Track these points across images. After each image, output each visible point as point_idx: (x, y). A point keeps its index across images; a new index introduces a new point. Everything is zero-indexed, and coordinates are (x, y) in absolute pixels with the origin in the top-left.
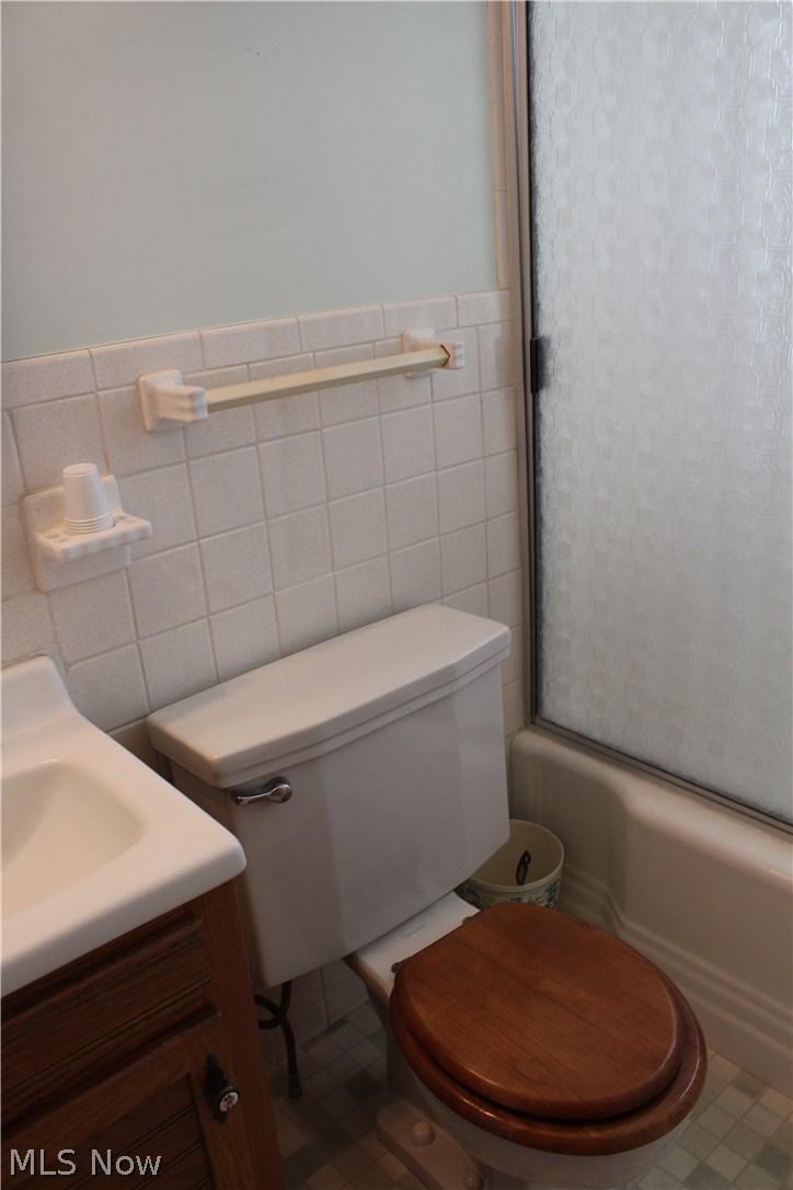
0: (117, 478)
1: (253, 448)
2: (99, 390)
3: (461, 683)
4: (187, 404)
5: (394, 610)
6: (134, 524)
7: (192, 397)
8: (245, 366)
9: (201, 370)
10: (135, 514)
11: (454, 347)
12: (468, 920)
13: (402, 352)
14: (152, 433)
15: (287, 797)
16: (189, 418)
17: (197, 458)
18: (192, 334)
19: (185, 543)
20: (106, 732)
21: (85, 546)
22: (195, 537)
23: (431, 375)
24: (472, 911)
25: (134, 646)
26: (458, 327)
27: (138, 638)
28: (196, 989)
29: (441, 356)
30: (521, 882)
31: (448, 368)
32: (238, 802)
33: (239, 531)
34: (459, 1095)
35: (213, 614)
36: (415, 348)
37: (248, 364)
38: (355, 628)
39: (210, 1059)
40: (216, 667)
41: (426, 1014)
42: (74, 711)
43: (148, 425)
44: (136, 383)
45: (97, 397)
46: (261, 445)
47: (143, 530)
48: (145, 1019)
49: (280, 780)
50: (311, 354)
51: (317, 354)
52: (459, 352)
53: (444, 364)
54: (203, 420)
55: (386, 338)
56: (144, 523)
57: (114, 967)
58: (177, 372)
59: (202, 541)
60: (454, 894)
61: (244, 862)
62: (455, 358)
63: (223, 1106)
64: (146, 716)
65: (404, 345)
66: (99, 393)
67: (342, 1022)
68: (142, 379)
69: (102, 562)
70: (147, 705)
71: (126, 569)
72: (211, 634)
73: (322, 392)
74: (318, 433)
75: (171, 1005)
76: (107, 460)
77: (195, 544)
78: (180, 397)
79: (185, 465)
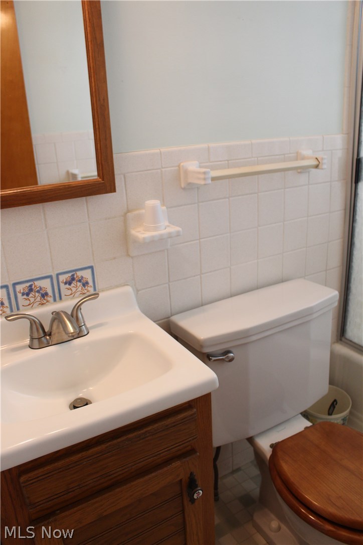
0: (167, 208)
1: (227, 200)
2: (163, 168)
3: (315, 316)
4: (202, 176)
5: (283, 281)
6: (174, 229)
7: (205, 173)
8: (227, 162)
9: (207, 162)
10: (173, 225)
11: (322, 159)
12: (306, 428)
13: (297, 160)
14: (184, 189)
15: (231, 360)
16: (202, 182)
17: (202, 202)
18: (205, 146)
19: (194, 240)
20: (154, 322)
21: (153, 237)
22: (198, 238)
23: (309, 172)
24: (309, 424)
25: (167, 285)
26: (323, 150)
27: (169, 281)
28: (190, 441)
29: (316, 163)
30: (330, 414)
31: (319, 169)
32: (210, 359)
33: (218, 237)
34: (300, 508)
35: (203, 274)
36: (303, 158)
37: (228, 161)
38: (265, 287)
39: (191, 474)
40: (202, 298)
41: (287, 468)
42: (139, 311)
43: (183, 186)
44: (179, 166)
45: (162, 171)
46: (231, 199)
47: (178, 232)
48: (166, 451)
49: (229, 352)
50: (256, 159)
51: (259, 158)
52: (325, 161)
53: (317, 167)
54: (209, 184)
55: (290, 153)
56: (180, 229)
57: (156, 425)
58: (197, 162)
59: (201, 240)
60: (300, 415)
61: (218, 385)
62: (322, 164)
63: (195, 497)
64: (169, 317)
65: (298, 157)
66: (163, 170)
67: (238, 469)
68: (182, 164)
69: (158, 245)
70: (170, 312)
71: (167, 250)
72: (201, 283)
73: (260, 176)
74: (256, 195)
75: (178, 446)
76: (163, 200)
77: (198, 241)
78: (199, 173)
79: (196, 205)
